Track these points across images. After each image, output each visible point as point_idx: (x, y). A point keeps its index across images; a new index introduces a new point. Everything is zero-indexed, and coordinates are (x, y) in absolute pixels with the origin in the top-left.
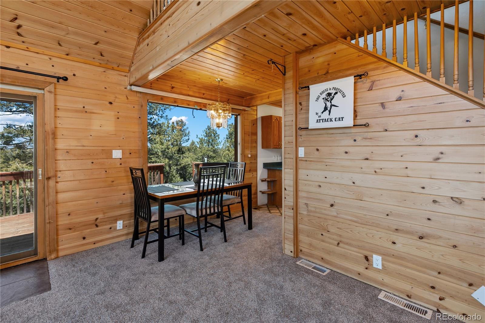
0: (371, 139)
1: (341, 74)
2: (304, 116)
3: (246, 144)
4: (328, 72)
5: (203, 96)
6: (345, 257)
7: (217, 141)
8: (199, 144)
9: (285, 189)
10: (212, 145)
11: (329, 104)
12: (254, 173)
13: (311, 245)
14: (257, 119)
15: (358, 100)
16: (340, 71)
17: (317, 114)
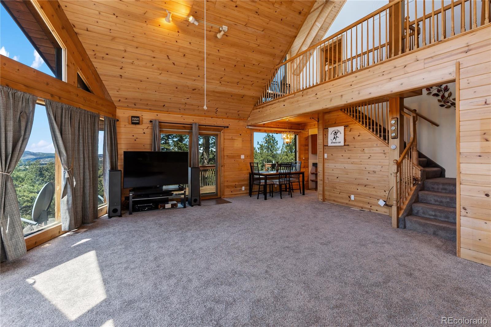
0: (350, 150)
1: (340, 124)
2: (327, 140)
3: (301, 152)
4: (335, 123)
5: (278, 127)
6: (342, 198)
7: (276, 147)
8: (260, 149)
9: (319, 172)
10: (271, 150)
11: (335, 136)
12: (307, 169)
13: (329, 195)
14: (308, 136)
15: (346, 135)
16: (340, 123)
17: (331, 140)
